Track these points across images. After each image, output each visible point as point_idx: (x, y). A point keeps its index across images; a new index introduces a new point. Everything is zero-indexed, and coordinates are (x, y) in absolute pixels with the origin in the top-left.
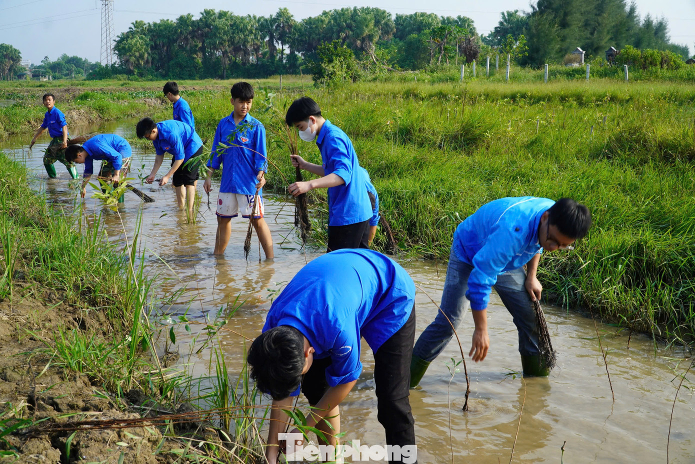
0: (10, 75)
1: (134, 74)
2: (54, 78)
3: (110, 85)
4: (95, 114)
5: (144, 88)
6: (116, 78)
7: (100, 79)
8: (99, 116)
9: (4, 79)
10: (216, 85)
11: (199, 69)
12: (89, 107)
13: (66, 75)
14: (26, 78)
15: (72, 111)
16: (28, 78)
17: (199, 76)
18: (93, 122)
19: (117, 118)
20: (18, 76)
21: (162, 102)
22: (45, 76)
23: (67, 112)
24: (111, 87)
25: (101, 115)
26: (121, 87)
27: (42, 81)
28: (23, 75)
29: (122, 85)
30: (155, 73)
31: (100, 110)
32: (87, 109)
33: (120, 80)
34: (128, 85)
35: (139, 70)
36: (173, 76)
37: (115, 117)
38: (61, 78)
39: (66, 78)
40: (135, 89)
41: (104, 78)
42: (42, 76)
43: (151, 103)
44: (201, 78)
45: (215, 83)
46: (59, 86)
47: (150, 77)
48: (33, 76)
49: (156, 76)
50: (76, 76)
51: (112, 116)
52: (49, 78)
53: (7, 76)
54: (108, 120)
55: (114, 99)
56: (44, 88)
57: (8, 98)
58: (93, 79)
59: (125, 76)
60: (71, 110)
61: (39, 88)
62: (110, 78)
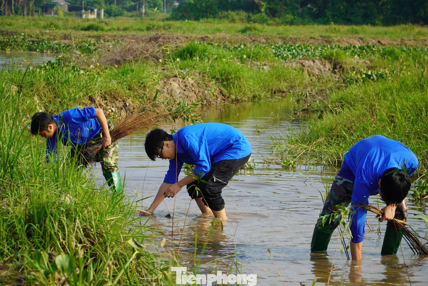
0: (28, 5)
1: (260, 12)
2: (109, 13)
3: (219, 30)
4: (214, 88)
5: (284, 39)
6: (227, 17)
7: (197, 19)
8: (221, 92)
9: (16, 12)
10: (422, 38)
11: (383, 4)
12: (203, 74)
13: (130, 10)
14: (56, 13)
15: (171, 81)
16: (61, 13)
17: (382, 17)
18: (209, 104)
19: (254, 97)
20: (42, 7)
21: (335, 68)
22: (92, 11)
23: (161, 83)
24: (222, 35)
25: (225, 91)
26: (240, 36)
27: (88, 20)
28: (52, 6)
29: (244, 31)
30: (300, 10)
31: (223, 81)
32: (197, 77)
33: (233, 21)
34: (253, 32)
35: (269, 3)
36: (333, 16)
37: (250, 95)
38: (121, 14)
39: (130, 14)
40: (267, 39)
41: (203, 17)
42: (86, 9)
43: (312, 68)
44: (387, 23)
45: (419, 33)
46: (125, 29)
47: (290, 17)
48: (71, 9)
49: (302, 16)
50: (150, 11)
51: (245, 94)
52: (99, 15)
53: (23, 8)
54: (237, 101)
55: (242, 58)
56: (95, 33)
57: (30, 49)
58: (183, 18)
59: (243, 14)
60: (168, 78)
61: (87, 33)
62: (215, 17)
